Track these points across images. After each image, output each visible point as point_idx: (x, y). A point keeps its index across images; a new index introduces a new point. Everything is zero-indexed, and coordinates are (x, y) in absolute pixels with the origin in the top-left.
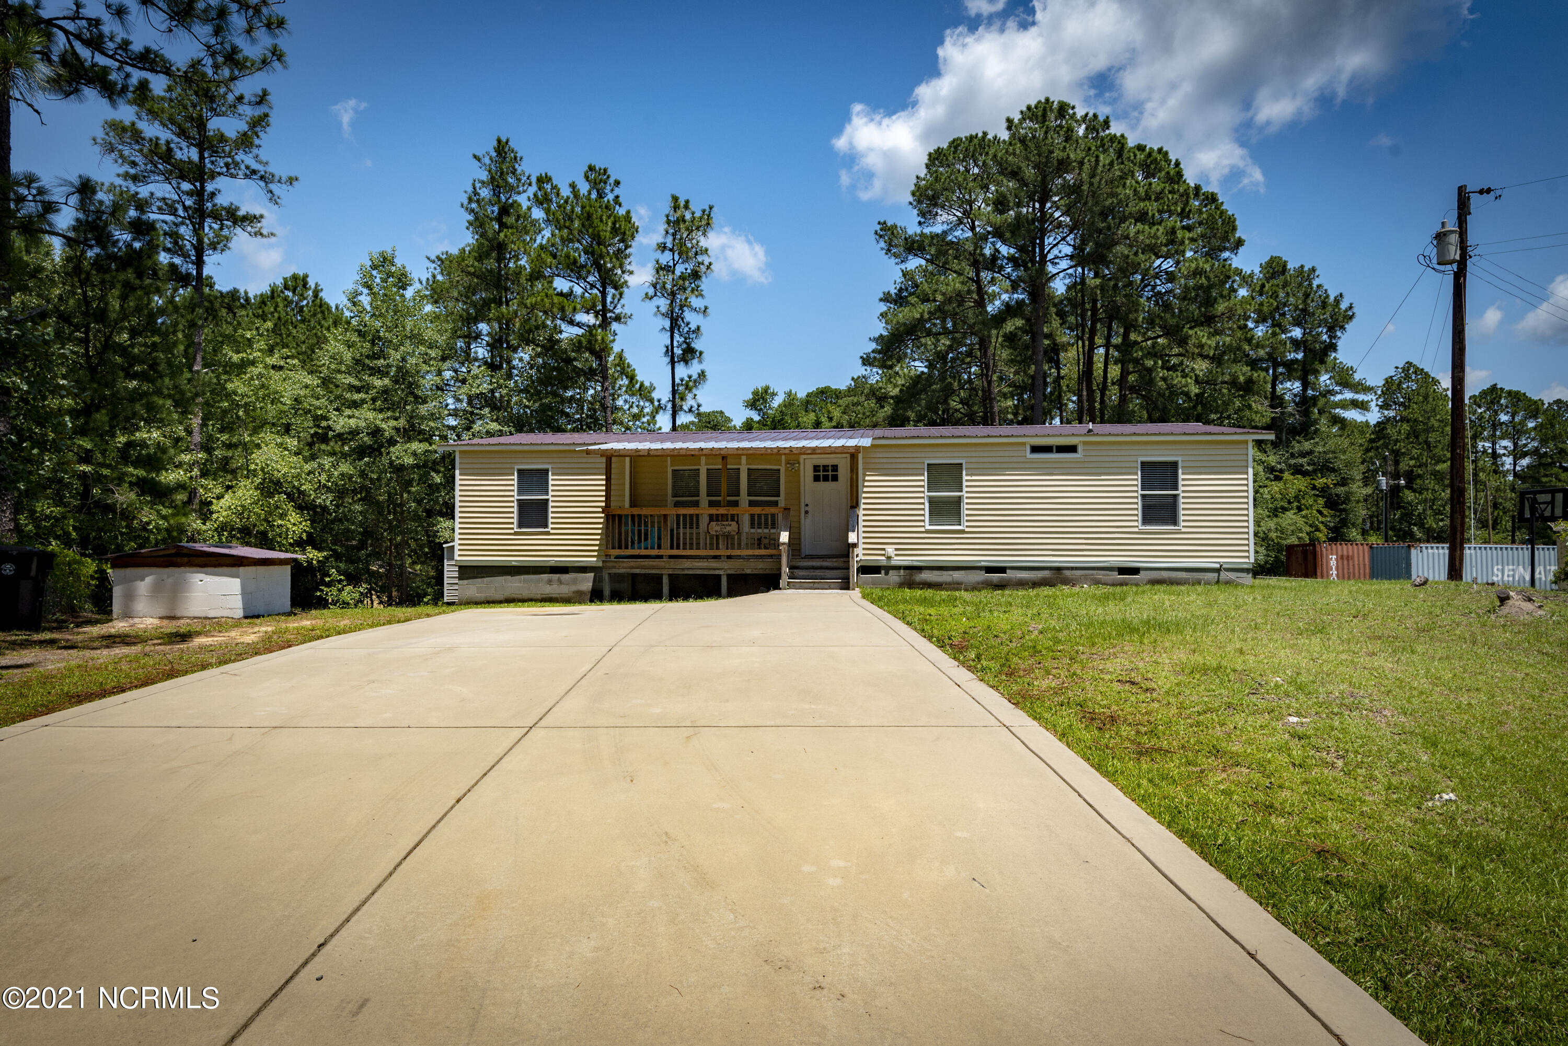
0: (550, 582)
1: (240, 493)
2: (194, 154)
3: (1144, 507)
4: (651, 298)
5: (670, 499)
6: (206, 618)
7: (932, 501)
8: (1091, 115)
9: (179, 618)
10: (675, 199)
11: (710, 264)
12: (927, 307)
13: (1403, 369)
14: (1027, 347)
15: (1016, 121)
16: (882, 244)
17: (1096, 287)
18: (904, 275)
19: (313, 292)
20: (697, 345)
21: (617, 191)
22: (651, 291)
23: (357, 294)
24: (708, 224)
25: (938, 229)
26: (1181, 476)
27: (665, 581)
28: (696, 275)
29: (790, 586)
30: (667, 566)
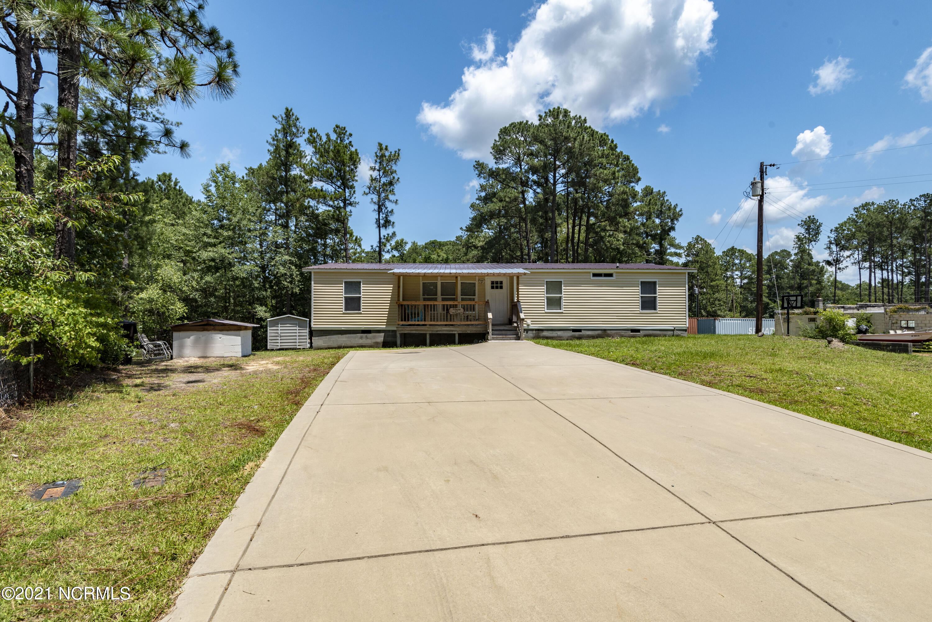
0: (361, 338)
1: (150, 291)
2: (125, 107)
3: (642, 302)
4: (367, 194)
5: (421, 297)
6: (223, 357)
7: (548, 298)
8: (578, 116)
9: (209, 357)
10: (380, 145)
11: (399, 178)
12: (500, 204)
13: (696, 238)
14: (541, 224)
15: (543, 116)
16: (477, 172)
17: (579, 197)
18: (481, 187)
19: (174, 183)
20: (391, 218)
21: (350, 139)
22: (367, 191)
23: (208, 186)
24: (398, 158)
25: (505, 166)
26: (658, 288)
27: (428, 337)
28: (391, 183)
29: (493, 339)
30: (429, 329)
